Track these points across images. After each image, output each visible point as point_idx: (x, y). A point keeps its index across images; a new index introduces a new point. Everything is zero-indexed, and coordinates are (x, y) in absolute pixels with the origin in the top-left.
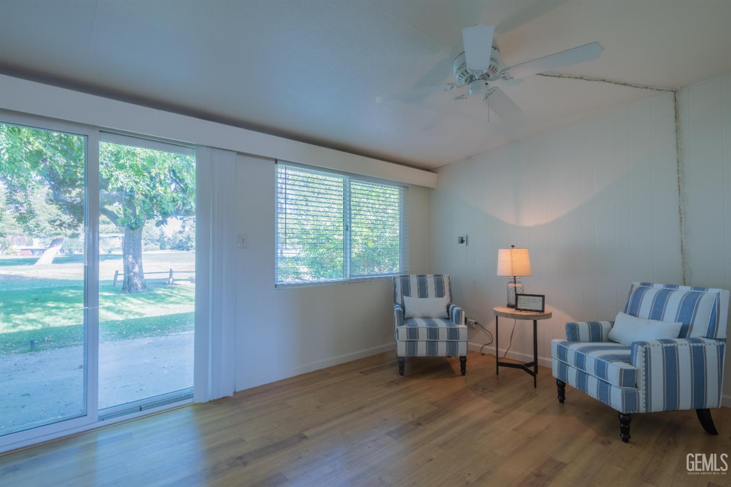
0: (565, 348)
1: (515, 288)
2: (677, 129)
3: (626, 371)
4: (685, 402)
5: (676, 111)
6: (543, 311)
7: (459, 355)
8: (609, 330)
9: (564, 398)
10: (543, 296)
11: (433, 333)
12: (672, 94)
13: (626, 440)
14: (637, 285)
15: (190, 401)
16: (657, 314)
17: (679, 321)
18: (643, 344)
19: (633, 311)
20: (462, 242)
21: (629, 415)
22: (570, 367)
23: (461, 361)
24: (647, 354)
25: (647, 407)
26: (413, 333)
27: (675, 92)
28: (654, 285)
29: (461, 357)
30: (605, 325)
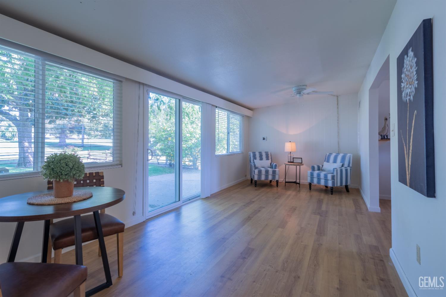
0: (313, 173)
1: (291, 156)
2: (338, 108)
3: (333, 176)
4: (344, 184)
5: (338, 102)
6: (302, 163)
7: (276, 180)
8: (322, 168)
9: (311, 188)
10: (301, 158)
11: (267, 172)
12: (336, 97)
13: (332, 194)
14: (328, 154)
15: (199, 198)
16: (335, 161)
17: (341, 163)
18: (336, 168)
19: (328, 161)
20: (264, 139)
21: (333, 187)
22: (315, 178)
23: (276, 182)
24: (337, 171)
25: (337, 185)
26: (260, 172)
27: (337, 96)
28: (333, 154)
29: (277, 180)
30: (321, 166)
